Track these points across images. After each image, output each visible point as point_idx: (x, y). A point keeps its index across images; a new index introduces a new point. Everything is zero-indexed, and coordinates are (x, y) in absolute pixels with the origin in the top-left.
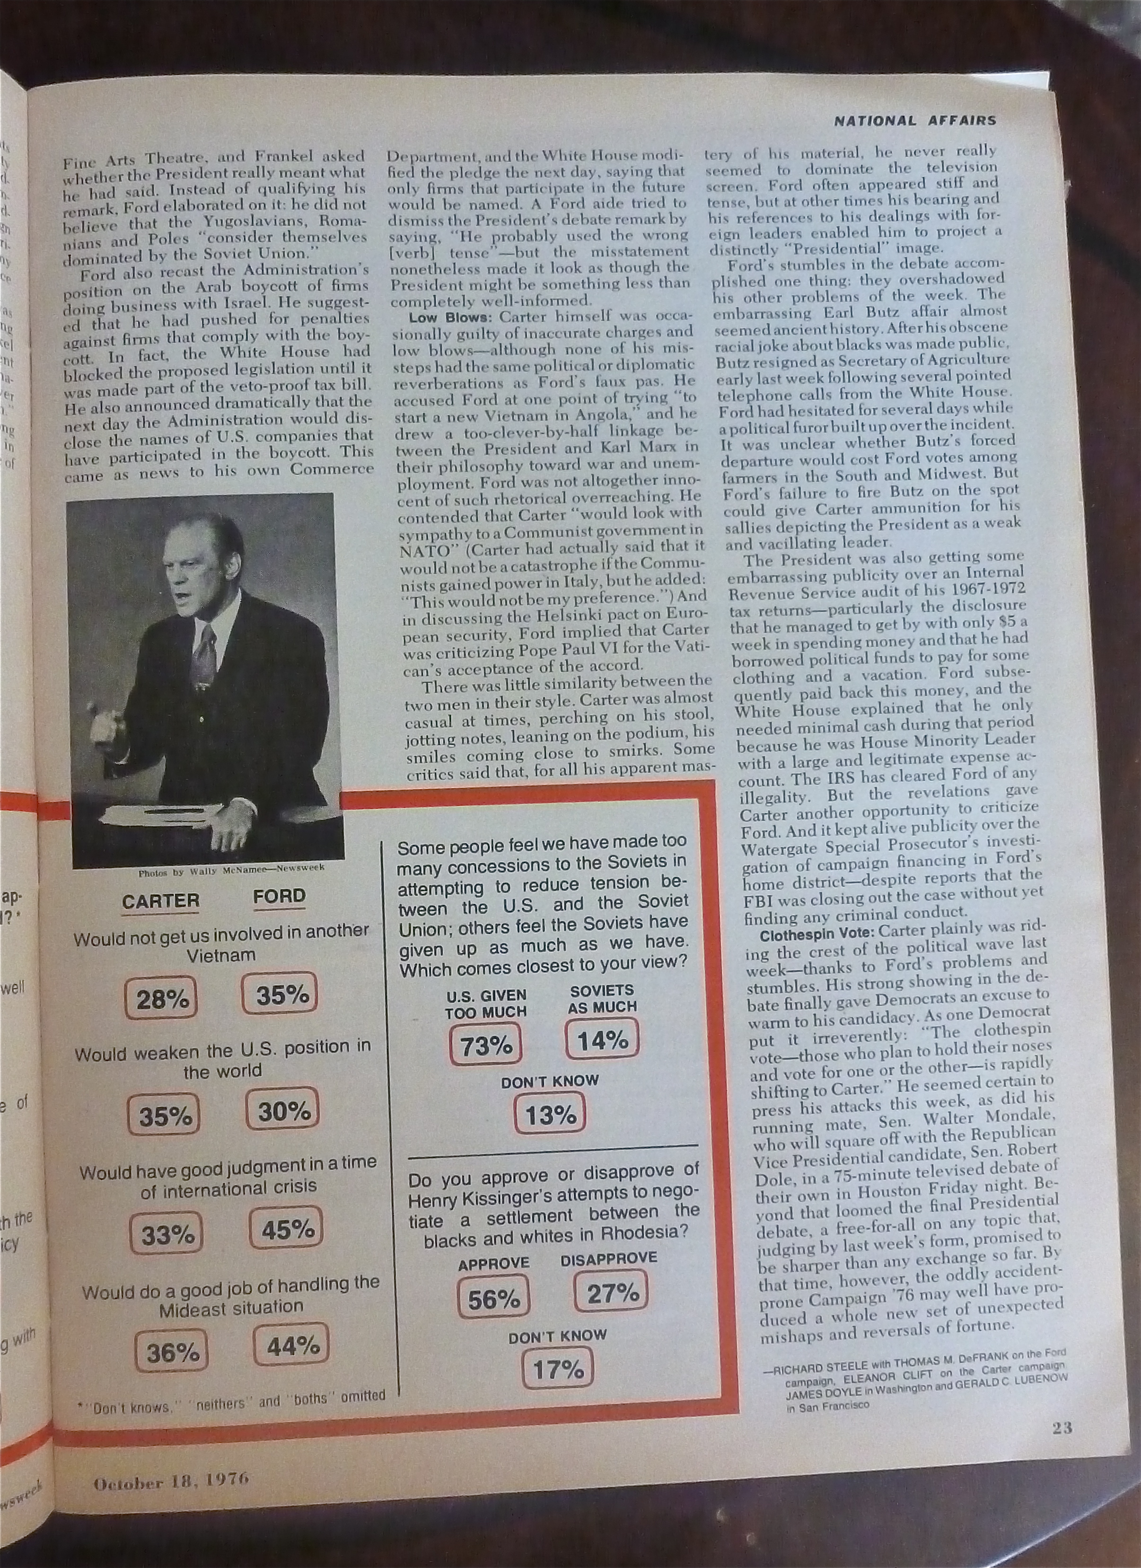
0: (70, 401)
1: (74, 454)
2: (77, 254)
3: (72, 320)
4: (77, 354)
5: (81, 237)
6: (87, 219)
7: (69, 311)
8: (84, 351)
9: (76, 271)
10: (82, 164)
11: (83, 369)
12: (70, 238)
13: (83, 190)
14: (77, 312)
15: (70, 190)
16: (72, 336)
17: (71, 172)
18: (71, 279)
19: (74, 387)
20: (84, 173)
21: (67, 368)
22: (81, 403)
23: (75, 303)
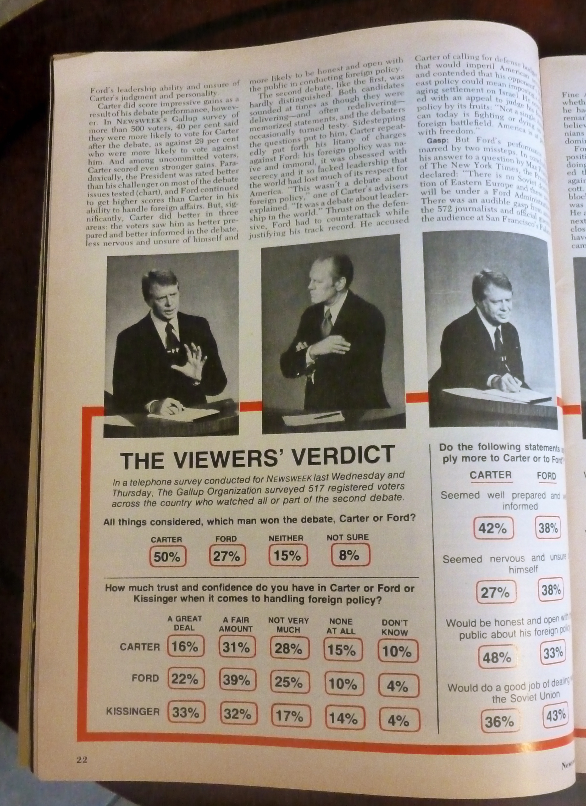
0: (573, 209)
1: (576, 234)
2: (572, 138)
3: (571, 169)
4: (575, 186)
5: (574, 130)
6: (576, 122)
7: (570, 165)
8: (579, 185)
9: (572, 146)
10: (571, 95)
11: (578, 194)
12: (568, 130)
13: (574, 107)
14: (574, 166)
15: (567, 107)
16: (572, 177)
17: (566, 99)
18: (570, 149)
19: (574, 202)
20: (573, 99)
21: (570, 192)
22: (578, 210)
23: (573, 162)
